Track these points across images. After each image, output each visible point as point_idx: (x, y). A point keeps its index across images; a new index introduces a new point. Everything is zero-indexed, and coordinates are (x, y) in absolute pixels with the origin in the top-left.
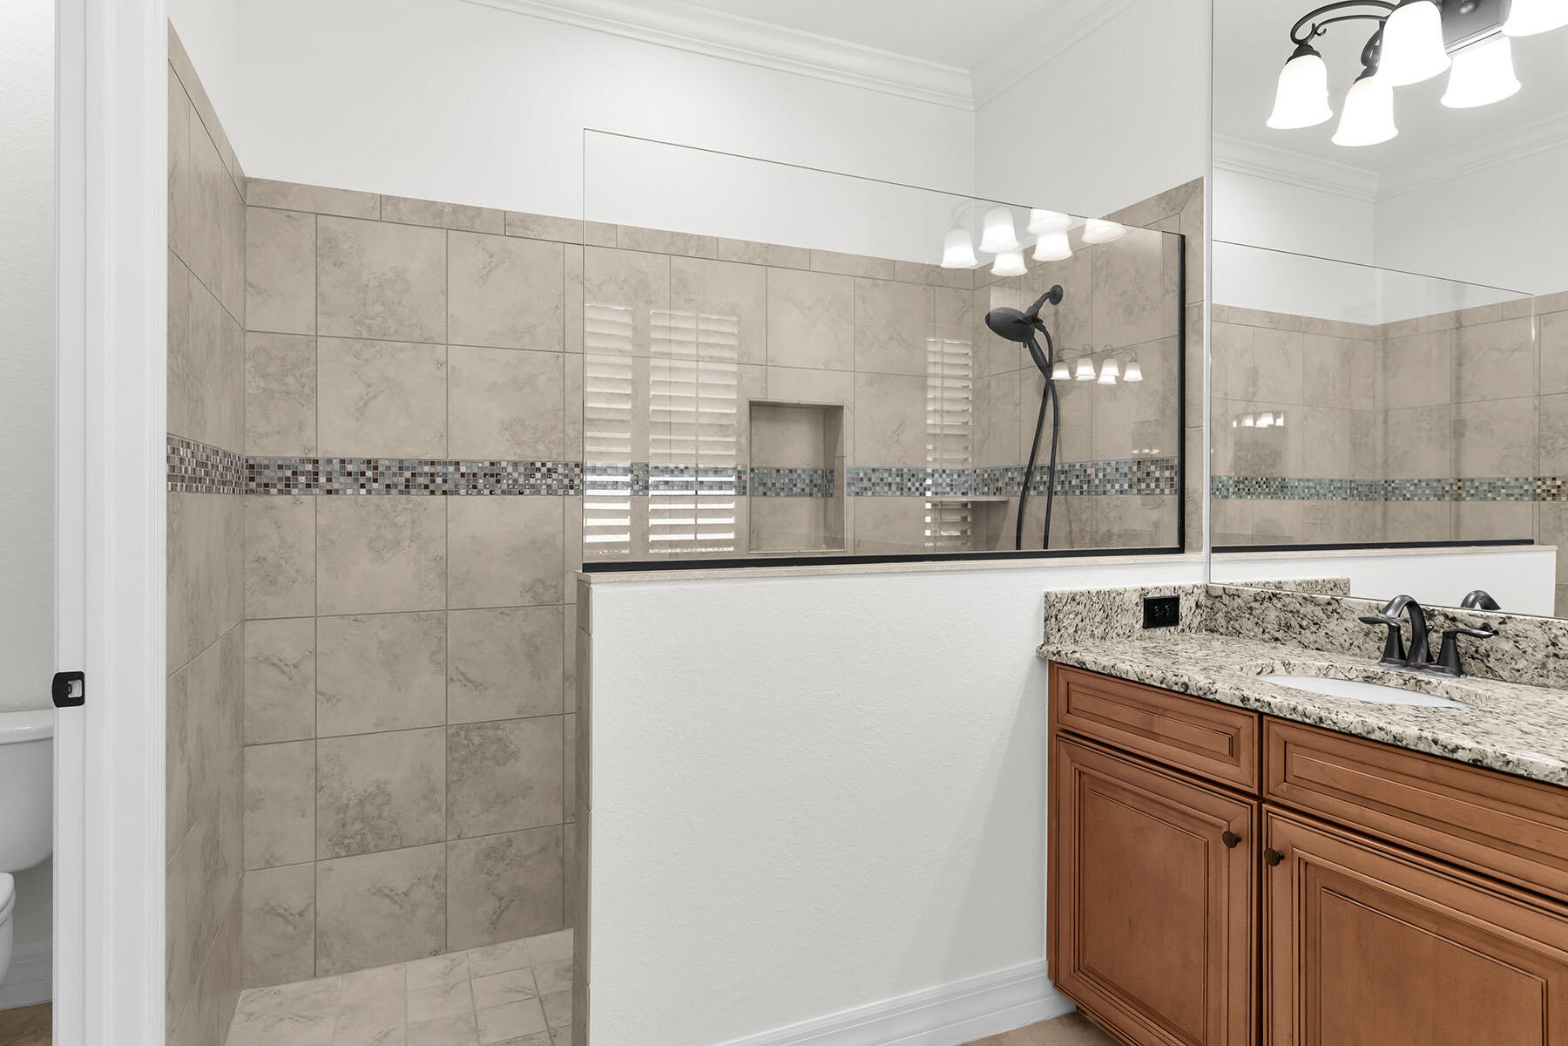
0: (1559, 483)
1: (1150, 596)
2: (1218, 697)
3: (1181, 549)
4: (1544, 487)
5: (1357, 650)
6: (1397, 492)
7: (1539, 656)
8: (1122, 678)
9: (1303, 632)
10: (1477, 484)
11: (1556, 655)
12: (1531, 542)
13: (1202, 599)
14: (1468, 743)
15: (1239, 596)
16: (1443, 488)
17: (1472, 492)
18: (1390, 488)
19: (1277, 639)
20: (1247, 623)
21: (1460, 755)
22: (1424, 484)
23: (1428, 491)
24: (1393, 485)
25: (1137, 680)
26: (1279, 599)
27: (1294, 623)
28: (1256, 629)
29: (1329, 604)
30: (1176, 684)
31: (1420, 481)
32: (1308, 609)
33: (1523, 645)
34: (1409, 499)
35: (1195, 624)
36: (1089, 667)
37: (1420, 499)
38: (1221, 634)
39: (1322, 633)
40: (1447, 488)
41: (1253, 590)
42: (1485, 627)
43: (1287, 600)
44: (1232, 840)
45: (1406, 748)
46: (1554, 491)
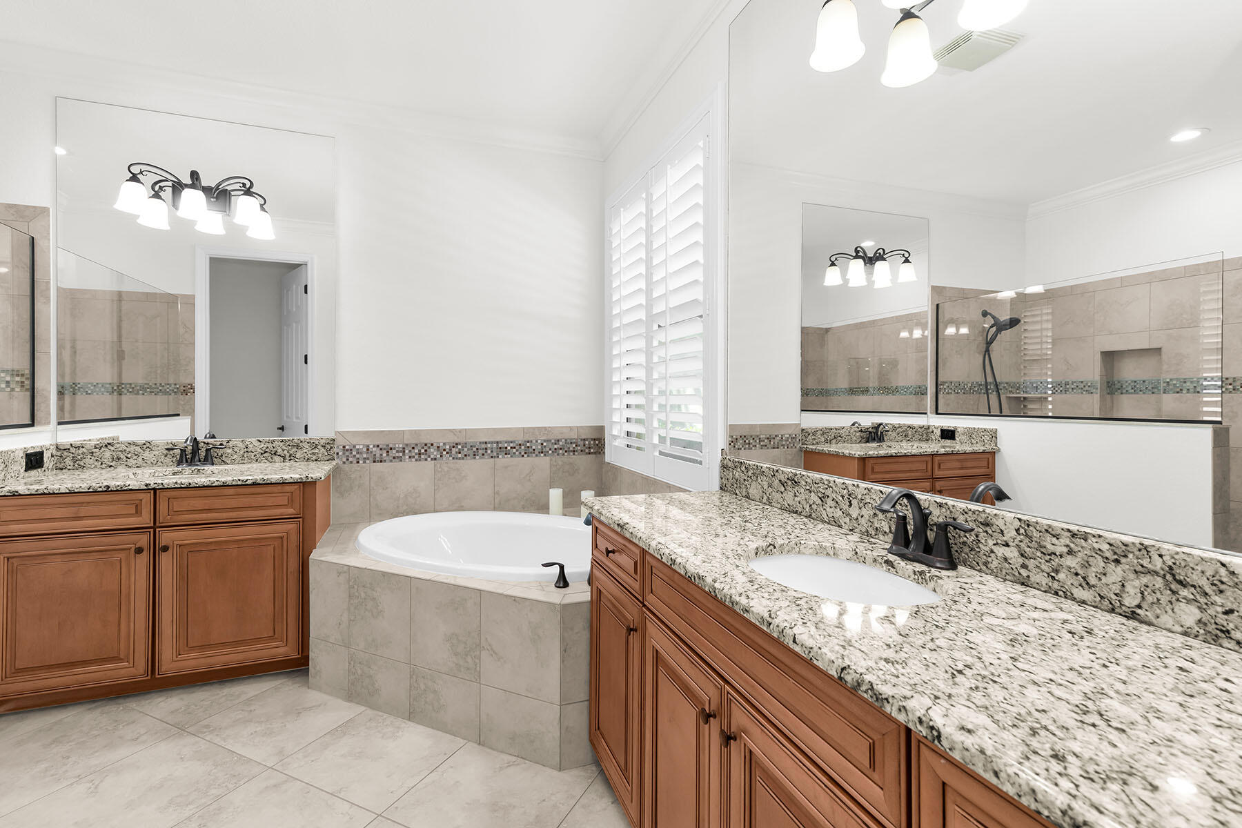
0: (178, 386)
1: (28, 452)
2: (130, 487)
3: (32, 425)
4: (171, 388)
5: (161, 464)
6: (81, 389)
7: (242, 453)
8: (54, 494)
9: (128, 460)
10: (133, 386)
11: (247, 452)
12: (178, 415)
13: (55, 453)
14: (250, 478)
15: (83, 447)
16: (113, 388)
17: (131, 390)
18: (76, 388)
19: (111, 466)
20: (89, 460)
21: (248, 482)
22: (100, 386)
23: (103, 390)
24: (79, 386)
25: (68, 491)
26: (113, 446)
27: (122, 456)
28: (96, 463)
29: (144, 444)
30: (101, 487)
31: (97, 384)
32: (132, 448)
33: (235, 450)
34: (90, 394)
35: (50, 467)
36: (21, 493)
37: (97, 394)
38: (69, 469)
39: (140, 459)
40: (115, 388)
41: (93, 443)
42: (221, 445)
43: (118, 446)
44: (139, 551)
45: (228, 486)
46: (175, 390)
